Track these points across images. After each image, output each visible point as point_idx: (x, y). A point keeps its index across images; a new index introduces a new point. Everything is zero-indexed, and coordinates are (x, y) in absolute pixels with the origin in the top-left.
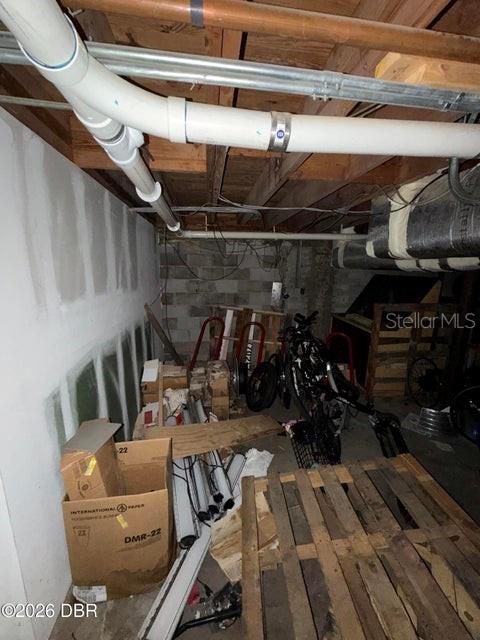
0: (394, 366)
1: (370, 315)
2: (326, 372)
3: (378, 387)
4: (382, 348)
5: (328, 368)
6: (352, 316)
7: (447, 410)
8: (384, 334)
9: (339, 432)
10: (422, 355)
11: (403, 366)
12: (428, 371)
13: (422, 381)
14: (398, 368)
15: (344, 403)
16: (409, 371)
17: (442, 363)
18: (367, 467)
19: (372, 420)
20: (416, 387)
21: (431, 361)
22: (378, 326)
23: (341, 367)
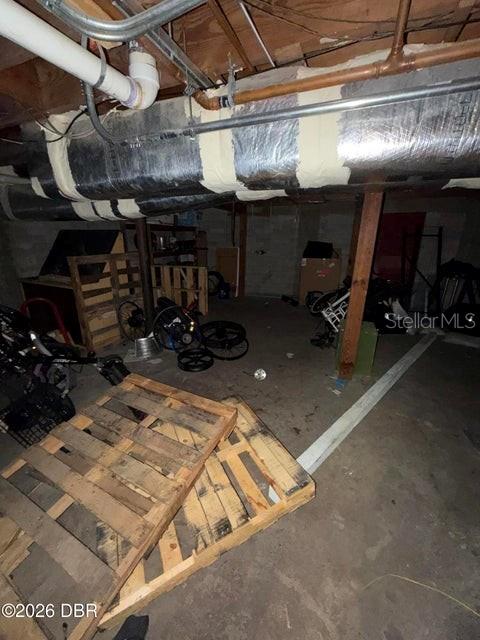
0: (106, 316)
1: (66, 272)
2: (32, 343)
3: (96, 340)
4: (89, 302)
5: (33, 337)
6: (47, 277)
7: (152, 335)
8: (86, 288)
9: (66, 391)
10: (125, 299)
11: (113, 313)
12: (133, 312)
13: (131, 322)
14: (109, 317)
15: (64, 364)
16: (119, 317)
17: (140, 303)
18: (101, 403)
19: (98, 367)
20: (127, 327)
21: (133, 304)
22: (78, 280)
23: (52, 335)
